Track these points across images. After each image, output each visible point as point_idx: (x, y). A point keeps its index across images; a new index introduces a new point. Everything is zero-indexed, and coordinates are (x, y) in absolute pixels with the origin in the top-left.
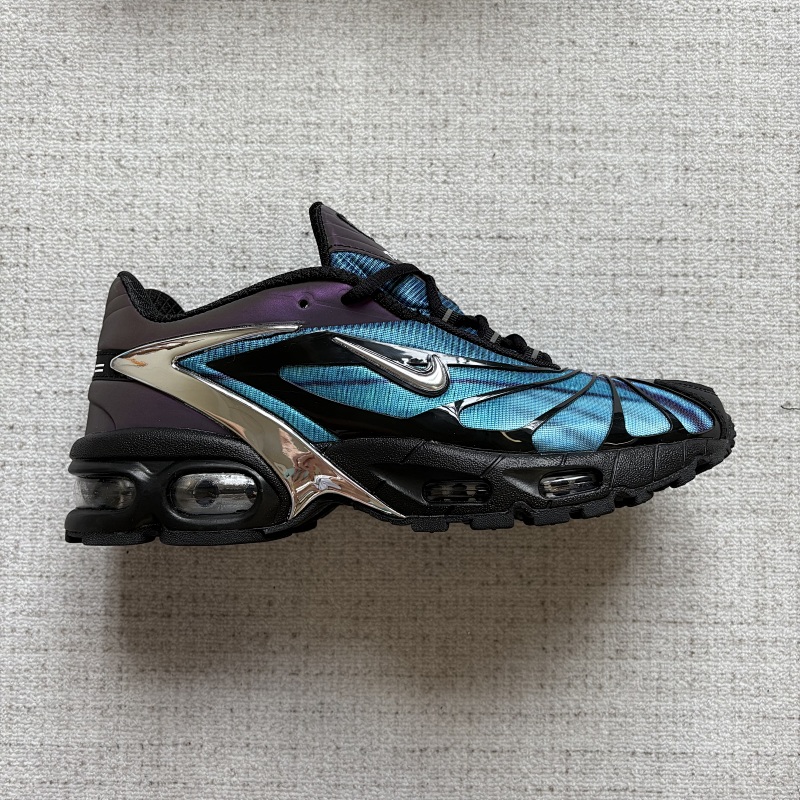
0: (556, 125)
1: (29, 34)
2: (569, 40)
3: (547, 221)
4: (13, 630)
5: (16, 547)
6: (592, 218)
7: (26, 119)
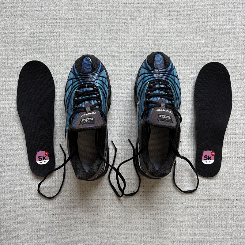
0: (232, 133)
1: (120, 116)
2: (234, 115)
3: (230, 154)
4: (121, 241)
5: (121, 224)
6: (240, 153)
7: (120, 134)
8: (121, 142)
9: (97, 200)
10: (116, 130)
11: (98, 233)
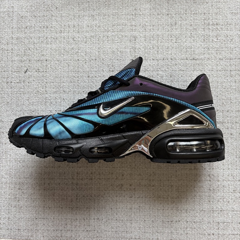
8: (47, 38)
9: (9, 123)
10: (40, 22)
11: (11, 170)
